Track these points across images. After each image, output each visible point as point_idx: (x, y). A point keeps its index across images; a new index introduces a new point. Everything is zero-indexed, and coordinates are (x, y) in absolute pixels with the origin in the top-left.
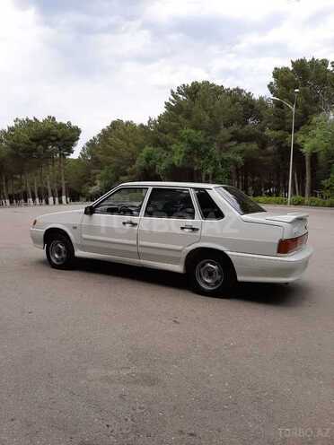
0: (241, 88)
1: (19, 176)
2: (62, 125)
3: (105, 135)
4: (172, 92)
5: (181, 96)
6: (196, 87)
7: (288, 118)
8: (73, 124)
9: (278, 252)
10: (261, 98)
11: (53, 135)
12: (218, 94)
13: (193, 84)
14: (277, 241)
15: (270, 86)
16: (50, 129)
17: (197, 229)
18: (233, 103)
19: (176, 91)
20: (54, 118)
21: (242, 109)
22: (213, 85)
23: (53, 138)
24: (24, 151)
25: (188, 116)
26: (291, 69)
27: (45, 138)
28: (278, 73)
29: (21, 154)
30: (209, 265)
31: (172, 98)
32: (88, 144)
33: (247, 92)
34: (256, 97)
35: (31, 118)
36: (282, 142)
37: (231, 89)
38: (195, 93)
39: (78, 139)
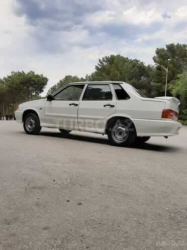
0: (138, 59)
1: (12, 105)
2: (37, 76)
3: (61, 83)
4: (100, 60)
5: (105, 63)
6: (113, 57)
7: (164, 76)
8: (44, 76)
9: (162, 117)
10: (149, 66)
11: (33, 81)
12: (125, 62)
13: (111, 56)
14: (162, 111)
15: (154, 59)
16: (31, 78)
17: (114, 106)
18: (133, 67)
19: (102, 60)
20: (33, 72)
21: (138, 71)
22: (122, 57)
23: (32, 83)
24: (16, 89)
25: (108, 74)
26: (166, 49)
27: (28, 82)
28: (158, 52)
29: (14, 91)
30: (120, 127)
31: (100, 63)
32: (51, 88)
33: (141, 62)
34: (146, 65)
35: (21, 71)
36: (160, 89)
37: (132, 59)
38: (113, 61)
39: (46, 84)
